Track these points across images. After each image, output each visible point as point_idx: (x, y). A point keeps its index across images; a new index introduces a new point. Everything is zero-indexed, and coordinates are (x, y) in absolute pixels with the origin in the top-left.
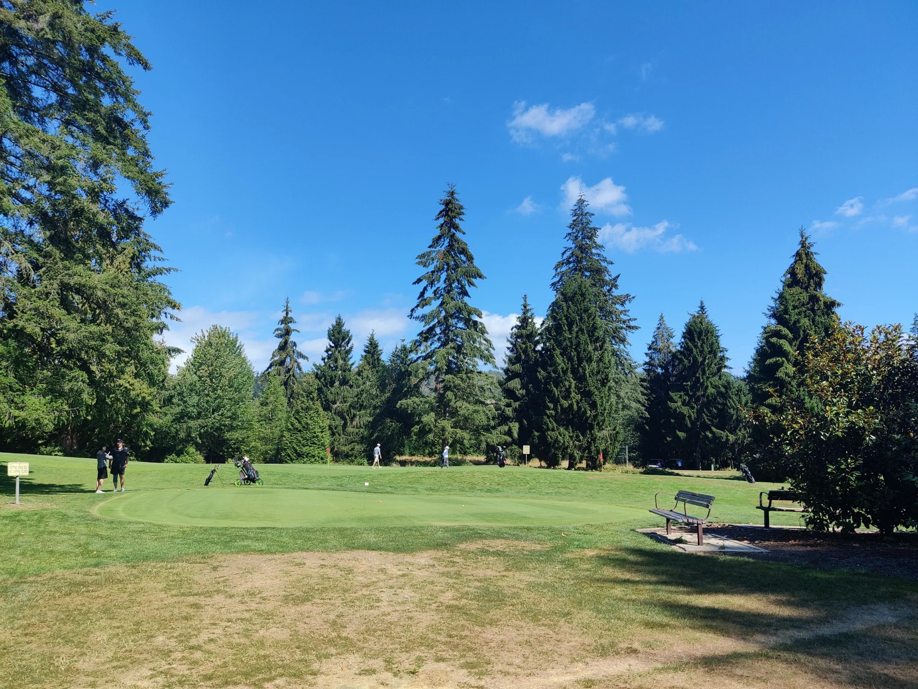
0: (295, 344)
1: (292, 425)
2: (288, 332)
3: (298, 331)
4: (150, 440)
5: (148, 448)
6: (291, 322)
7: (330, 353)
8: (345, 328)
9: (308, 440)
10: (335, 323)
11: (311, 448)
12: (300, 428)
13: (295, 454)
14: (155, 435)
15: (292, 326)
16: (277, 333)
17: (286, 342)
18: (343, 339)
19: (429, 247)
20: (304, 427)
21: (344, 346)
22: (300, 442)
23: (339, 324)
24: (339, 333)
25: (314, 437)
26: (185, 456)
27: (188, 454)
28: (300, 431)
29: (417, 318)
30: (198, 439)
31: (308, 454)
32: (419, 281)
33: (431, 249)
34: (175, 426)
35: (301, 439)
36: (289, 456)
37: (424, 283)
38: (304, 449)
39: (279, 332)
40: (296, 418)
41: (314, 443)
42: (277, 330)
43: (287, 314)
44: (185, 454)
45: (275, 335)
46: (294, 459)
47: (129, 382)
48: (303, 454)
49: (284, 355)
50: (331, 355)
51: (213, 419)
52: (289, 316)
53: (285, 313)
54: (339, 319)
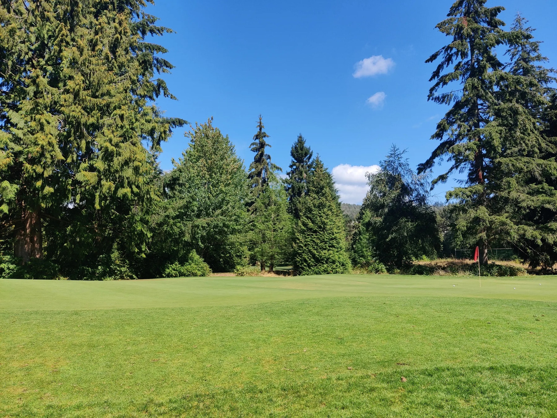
0: (269, 157)
1: (305, 224)
2: (262, 145)
3: (270, 146)
4: (147, 244)
5: (144, 256)
6: (265, 136)
7: (295, 167)
8: (306, 145)
9: (326, 243)
10: (297, 141)
11: (331, 252)
12: (316, 228)
13: (313, 260)
14: (152, 237)
15: (266, 140)
16: (252, 147)
17: (262, 155)
18: (306, 154)
19: (448, 15)
20: (320, 227)
21: (306, 162)
22: (317, 245)
23: (301, 141)
24: (302, 149)
25: (332, 239)
26: (190, 264)
27: (192, 261)
28: (315, 232)
29: (437, 99)
30: (200, 243)
31: (328, 259)
32: (434, 57)
33: (451, 17)
34: (178, 224)
35: (319, 241)
36: (306, 261)
37: (440, 59)
38: (323, 253)
39: (255, 146)
40: (308, 217)
41: (333, 246)
42: (253, 144)
43: (261, 129)
44: (190, 261)
45: (251, 148)
46: (312, 266)
47: (110, 141)
48: (323, 260)
49: (260, 167)
50: (295, 169)
51: (217, 219)
52: (263, 131)
53: (259, 128)
54: (300, 137)
